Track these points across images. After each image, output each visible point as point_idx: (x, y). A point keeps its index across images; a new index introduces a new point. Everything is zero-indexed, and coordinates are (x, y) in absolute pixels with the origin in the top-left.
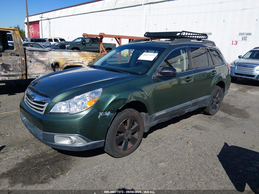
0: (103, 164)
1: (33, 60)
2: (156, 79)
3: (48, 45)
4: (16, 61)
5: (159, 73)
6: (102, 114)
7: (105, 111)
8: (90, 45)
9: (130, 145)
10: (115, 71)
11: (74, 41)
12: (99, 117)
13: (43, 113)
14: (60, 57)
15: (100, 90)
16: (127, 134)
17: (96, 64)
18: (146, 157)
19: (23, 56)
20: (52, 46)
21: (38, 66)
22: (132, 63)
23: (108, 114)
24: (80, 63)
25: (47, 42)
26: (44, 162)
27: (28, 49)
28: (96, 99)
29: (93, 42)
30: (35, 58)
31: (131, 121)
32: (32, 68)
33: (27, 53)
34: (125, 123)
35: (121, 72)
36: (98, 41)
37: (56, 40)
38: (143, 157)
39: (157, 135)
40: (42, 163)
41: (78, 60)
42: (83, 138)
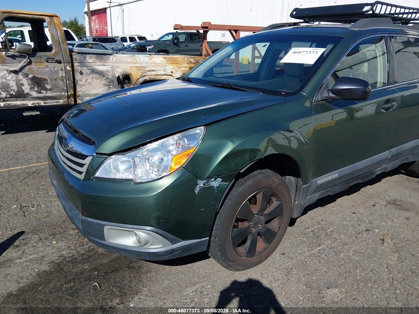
0: (205, 284)
1: (85, 70)
2: (322, 105)
3: (120, 47)
4: (57, 72)
5: (329, 90)
6: (204, 185)
7: (210, 177)
8: (186, 46)
9: (261, 244)
10: (232, 88)
11: (159, 39)
12: (197, 190)
13: (82, 177)
14: (132, 65)
15: (200, 131)
16: (256, 224)
17: (193, 75)
18: (295, 272)
19: (69, 63)
20: (125, 48)
21: (94, 80)
22: (263, 73)
23: (216, 183)
24: (166, 75)
25: (119, 42)
26: (90, 271)
27: (76, 51)
28: (192, 151)
29: (192, 40)
30: (90, 67)
31: (264, 196)
32: (84, 85)
33: (74, 57)
34: (253, 200)
35: (244, 89)
36: (199, 38)
37: (132, 39)
38: (288, 272)
39: (315, 219)
40: (85, 275)
41: (164, 70)
42: (163, 234)
